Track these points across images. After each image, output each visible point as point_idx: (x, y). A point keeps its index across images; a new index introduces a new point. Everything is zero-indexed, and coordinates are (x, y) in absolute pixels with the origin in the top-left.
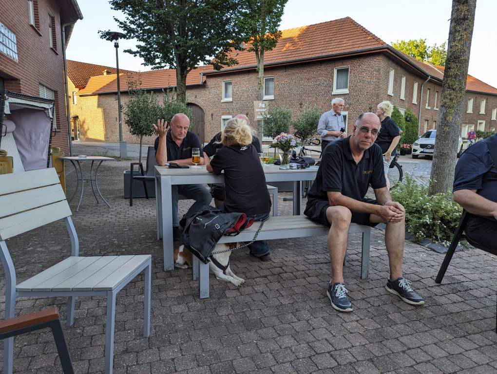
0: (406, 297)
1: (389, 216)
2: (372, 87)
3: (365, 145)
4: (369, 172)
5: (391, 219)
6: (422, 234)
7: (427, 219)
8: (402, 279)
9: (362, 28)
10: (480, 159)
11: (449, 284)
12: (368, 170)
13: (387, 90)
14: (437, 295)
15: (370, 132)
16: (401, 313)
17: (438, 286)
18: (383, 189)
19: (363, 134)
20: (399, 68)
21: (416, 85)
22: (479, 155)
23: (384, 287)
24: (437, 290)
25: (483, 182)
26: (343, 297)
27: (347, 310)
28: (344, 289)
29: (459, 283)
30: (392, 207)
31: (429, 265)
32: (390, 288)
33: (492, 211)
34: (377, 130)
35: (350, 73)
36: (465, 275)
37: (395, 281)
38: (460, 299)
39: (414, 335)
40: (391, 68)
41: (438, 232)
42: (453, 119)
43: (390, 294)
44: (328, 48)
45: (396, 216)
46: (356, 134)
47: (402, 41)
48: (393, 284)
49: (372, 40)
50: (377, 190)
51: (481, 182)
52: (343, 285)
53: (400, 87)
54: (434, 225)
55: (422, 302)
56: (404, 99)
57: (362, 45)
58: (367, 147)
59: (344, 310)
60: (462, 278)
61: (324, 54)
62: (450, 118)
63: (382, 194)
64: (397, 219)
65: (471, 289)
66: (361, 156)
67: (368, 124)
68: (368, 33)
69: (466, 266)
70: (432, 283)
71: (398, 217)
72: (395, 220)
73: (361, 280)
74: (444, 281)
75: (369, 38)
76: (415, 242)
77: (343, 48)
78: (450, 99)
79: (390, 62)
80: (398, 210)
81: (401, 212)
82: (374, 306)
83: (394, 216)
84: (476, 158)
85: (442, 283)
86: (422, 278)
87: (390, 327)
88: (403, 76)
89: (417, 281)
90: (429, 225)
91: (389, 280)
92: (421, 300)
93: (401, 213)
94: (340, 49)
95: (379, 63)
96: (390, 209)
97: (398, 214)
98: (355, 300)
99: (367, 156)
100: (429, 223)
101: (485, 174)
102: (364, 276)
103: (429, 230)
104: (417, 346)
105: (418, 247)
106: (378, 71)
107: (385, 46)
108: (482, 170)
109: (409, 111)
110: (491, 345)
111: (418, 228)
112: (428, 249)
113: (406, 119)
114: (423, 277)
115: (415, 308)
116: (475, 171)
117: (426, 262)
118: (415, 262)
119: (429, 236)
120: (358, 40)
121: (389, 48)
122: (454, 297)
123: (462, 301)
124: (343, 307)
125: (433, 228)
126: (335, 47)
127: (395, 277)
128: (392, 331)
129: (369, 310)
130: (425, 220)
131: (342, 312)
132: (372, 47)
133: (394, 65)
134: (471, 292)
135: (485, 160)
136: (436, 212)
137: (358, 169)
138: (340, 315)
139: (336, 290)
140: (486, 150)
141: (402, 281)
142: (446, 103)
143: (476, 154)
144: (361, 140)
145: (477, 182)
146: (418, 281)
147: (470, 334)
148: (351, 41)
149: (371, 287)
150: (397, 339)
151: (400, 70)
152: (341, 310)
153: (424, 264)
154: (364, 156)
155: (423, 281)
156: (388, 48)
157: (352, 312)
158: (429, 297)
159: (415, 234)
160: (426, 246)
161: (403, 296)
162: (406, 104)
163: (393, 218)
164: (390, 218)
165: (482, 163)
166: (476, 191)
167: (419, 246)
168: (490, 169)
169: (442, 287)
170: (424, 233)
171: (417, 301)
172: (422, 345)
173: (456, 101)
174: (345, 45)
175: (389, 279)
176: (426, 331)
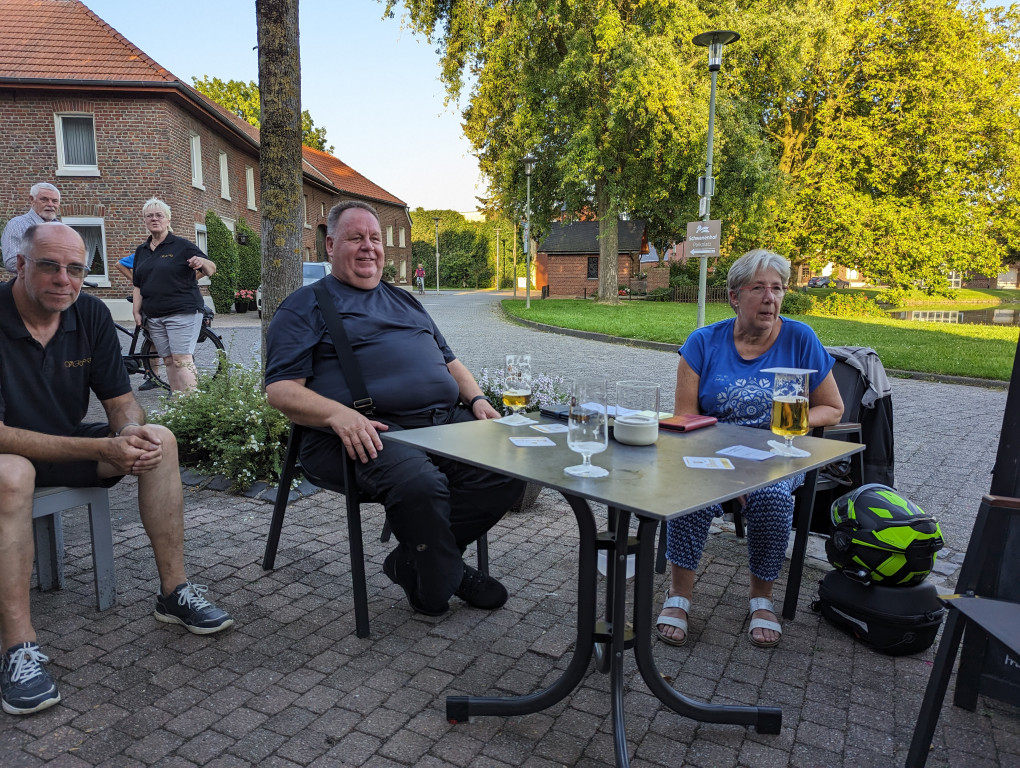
0: (195, 621)
1: (127, 459)
2: (155, 168)
3: (58, 301)
4: (81, 363)
5: (133, 465)
6: (249, 474)
7: (254, 444)
8: (185, 585)
9: (112, 33)
10: (303, 319)
11: (289, 565)
12: (77, 357)
13: (189, 175)
14: (262, 596)
15: (64, 270)
16: (181, 663)
17: (267, 576)
18: (123, 399)
19: (47, 277)
20: (210, 134)
21: (250, 174)
22: (301, 313)
23: (152, 614)
24: (266, 585)
25: (314, 363)
26: (32, 676)
27: (41, 706)
28: (35, 655)
29: (308, 556)
30: (134, 439)
31: (257, 535)
32: (163, 612)
33: (328, 417)
34: (80, 265)
35: (97, 129)
36: (319, 539)
37: (171, 596)
38: (305, 590)
39: (202, 705)
40: (191, 131)
41: (276, 465)
42: (286, 245)
43: (164, 626)
44: (29, 61)
45: (143, 457)
46: (27, 275)
47: (215, 79)
48: (169, 602)
49: (140, 64)
50: (108, 401)
51: (311, 362)
52: (33, 645)
53: (219, 172)
54: (269, 451)
55: (225, 624)
56: (230, 199)
57: (118, 71)
58: (66, 306)
59: (33, 709)
60: (313, 547)
61: (19, 75)
62: (281, 242)
63: (119, 410)
64: (146, 462)
65: (326, 564)
66: (54, 326)
67: (55, 251)
68: (130, 48)
69: (325, 519)
70: (257, 571)
71: (148, 459)
72: (142, 466)
73: (97, 615)
74: (280, 561)
75: (132, 58)
76: (236, 494)
77: (71, 69)
78: (277, 205)
79: (188, 119)
80: (147, 444)
81: (154, 446)
82: (120, 669)
83: (138, 458)
84: (296, 318)
85: (275, 567)
86: (239, 569)
87: (152, 704)
88: (220, 151)
89: (226, 578)
90: (258, 454)
91: (159, 597)
92: (225, 619)
93: (154, 450)
94: (62, 69)
95: (161, 116)
96: (130, 444)
97: (149, 451)
98: (72, 671)
99: (72, 325)
100: (257, 450)
101: (315, 348)
102: (104, 604)
103: (260, 464)
104: (205, 726)
105: (243, 503)
106: (164, 133)
107: (170, 81)
108: (309, 341)
109: (243, 223)
110: (346, 665)
111: (240, 464)
112: (261, 503)
113: (239, 240)
114: (240, 565)
115: (214, 640)
116: (298, 343)
117: (254, 530)
118: (232, 536)
119: (262, 476)
120: (108, 57)
121: (181, 87)
122: (296, 589)
123: (310, 593)
124: (31, 701)
125: (267, 458)
126: (48, 62)
127: (170, 586)
128: (153, 714)
129: (107, 682)
130: (249, 447)
131: (31, 715)
132: (141, 79)
133: (197, 125)
134: (326, 570)
135: (313, 322)
136: (272, 425)
137: (50, 359)
138: (25, 724)
139: (14, 665)
140: (312, 302)
141: (184, 592)
142: (270, 213)
143: (297, 311)
144: (44, 289)
145: (304, 364)
146: (230, 576)
147: (313, 657)
148: (89, 57)
149: (120, 624)
150: (163, 728)
151: (212, 139)
152: (25, 711)
153: (248, 536)
154: (61, 325)
155: (239, 574)
156: (177, 88)
157: (59, 703)
158: (247, 605)
159: (235, 477)
160: (257, 497)
161: (189, 623)
162: (236, 209)
163: (138, 463)
164: (131, 463)
165: (306, 327)
166: (303, 381)
167: (244, 499)
168: (322, 338)
169: (275, 575)
170: (252, 472)
171: (217, 623)
172: (217, 718)
173: (287, 211)
174: (75, 63)
175: (159, 593)
176: (230, 685)
